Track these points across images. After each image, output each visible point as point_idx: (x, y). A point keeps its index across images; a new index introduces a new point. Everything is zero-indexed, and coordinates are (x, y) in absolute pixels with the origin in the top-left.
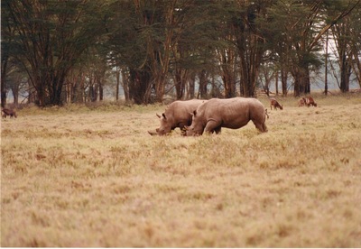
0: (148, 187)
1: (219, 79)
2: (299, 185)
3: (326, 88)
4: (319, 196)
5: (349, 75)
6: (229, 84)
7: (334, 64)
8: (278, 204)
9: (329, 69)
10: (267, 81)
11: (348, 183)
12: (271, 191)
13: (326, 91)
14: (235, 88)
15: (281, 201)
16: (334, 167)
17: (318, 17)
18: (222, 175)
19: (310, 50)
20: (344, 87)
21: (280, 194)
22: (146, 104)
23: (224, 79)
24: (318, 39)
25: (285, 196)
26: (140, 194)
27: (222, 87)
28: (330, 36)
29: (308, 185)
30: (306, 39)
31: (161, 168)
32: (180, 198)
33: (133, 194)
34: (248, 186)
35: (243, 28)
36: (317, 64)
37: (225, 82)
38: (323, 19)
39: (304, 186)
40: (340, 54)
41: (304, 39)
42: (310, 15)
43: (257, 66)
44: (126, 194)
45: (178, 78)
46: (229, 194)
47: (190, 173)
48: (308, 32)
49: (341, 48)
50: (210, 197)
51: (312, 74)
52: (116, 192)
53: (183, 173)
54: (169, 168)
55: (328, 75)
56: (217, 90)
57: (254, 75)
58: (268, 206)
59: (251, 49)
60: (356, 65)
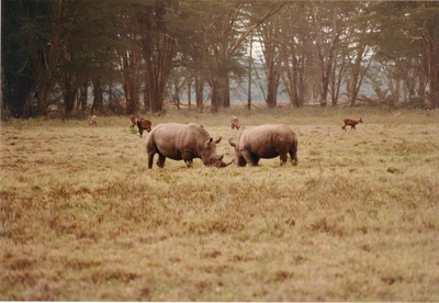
0: (53, 261)
1: (119, 87)
2: (239, 259)
3: (249, 101)
4: (266, 278)
5: (277, 86)
6: (132, 94)
7: (260, 72)
8: (218, 289)
9: (253, 78)
10: (177, 90)
11: (299, 260)
12: (208, 271)
13: (249, 105)
14: (138, 99)
15: (221, 284)
16: (279, 232)
17: (242, 14)
18: (141, 240)
19: (231, 55)
20: (271, 100)
21: (219, 275)
22: (26, 117)
23: (125, 87)
24: (241, 41)
25: (225, 277)
26: (45, 271)
27: (123, 97)
28: (254, 38)
29: (250, 259)
30: (227, 40)
31: (64, 228)
32: (95, 279)
33: (35, 271)
34: (178, 260)
35: (149, 25)
36: (240, 72)
37: (126, 91)
38: (247, 17)
39: (246, 260)
40: (267, 60)
41: (224, 41)
42: (232, 11)
43: (167, 73)
44: (27, 271)
45: (68, 86)
46: (156, 272)
47: (101, 236)
48: (230, 31)
49: (268, 52)
50: (132, 277)
51: (233, 84)
52: (13, 268)
53: (92, 236)
54: (74, 227)
55: (252, 85)
56: (117, 101)
57: (163, 84)
58: (205, 292)
59: (159, 51)
60: (285, 74)
